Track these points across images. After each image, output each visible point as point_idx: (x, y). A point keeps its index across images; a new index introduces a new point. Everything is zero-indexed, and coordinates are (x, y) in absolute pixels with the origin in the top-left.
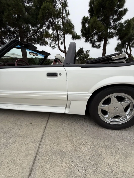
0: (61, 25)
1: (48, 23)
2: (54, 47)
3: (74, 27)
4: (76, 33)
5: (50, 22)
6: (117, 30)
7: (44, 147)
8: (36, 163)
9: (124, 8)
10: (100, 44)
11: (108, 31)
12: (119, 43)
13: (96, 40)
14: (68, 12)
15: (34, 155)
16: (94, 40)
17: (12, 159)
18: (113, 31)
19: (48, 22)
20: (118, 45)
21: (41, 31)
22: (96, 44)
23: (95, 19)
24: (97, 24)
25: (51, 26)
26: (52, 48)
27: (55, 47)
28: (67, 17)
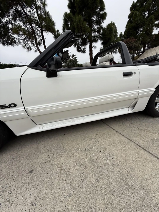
0: (37, 18)
1: (13, 12)
2: (29, 49)
3: (54, 23)
4: (59, 32)
5: (17, 11)
6: (101, 34)
7: (141, 143)
8: (152, 153)
9: (105, 11)
10: (85, 48)
11: (93, 34)
12: (101, 48)
13: (80, 43)
14: (45, 2)
15: (143, 150)
16: (78, 43)
17: (133, 160)
18: (97, 34)
19: (13, 10)
20: (101, 49)
21: (3, 22)
22: (81, 48)
23: (80, 18)
24: (82, 24)
25: (20, 17)
26: (26, 50)
27: (31, 49)
28: (44, 8)
